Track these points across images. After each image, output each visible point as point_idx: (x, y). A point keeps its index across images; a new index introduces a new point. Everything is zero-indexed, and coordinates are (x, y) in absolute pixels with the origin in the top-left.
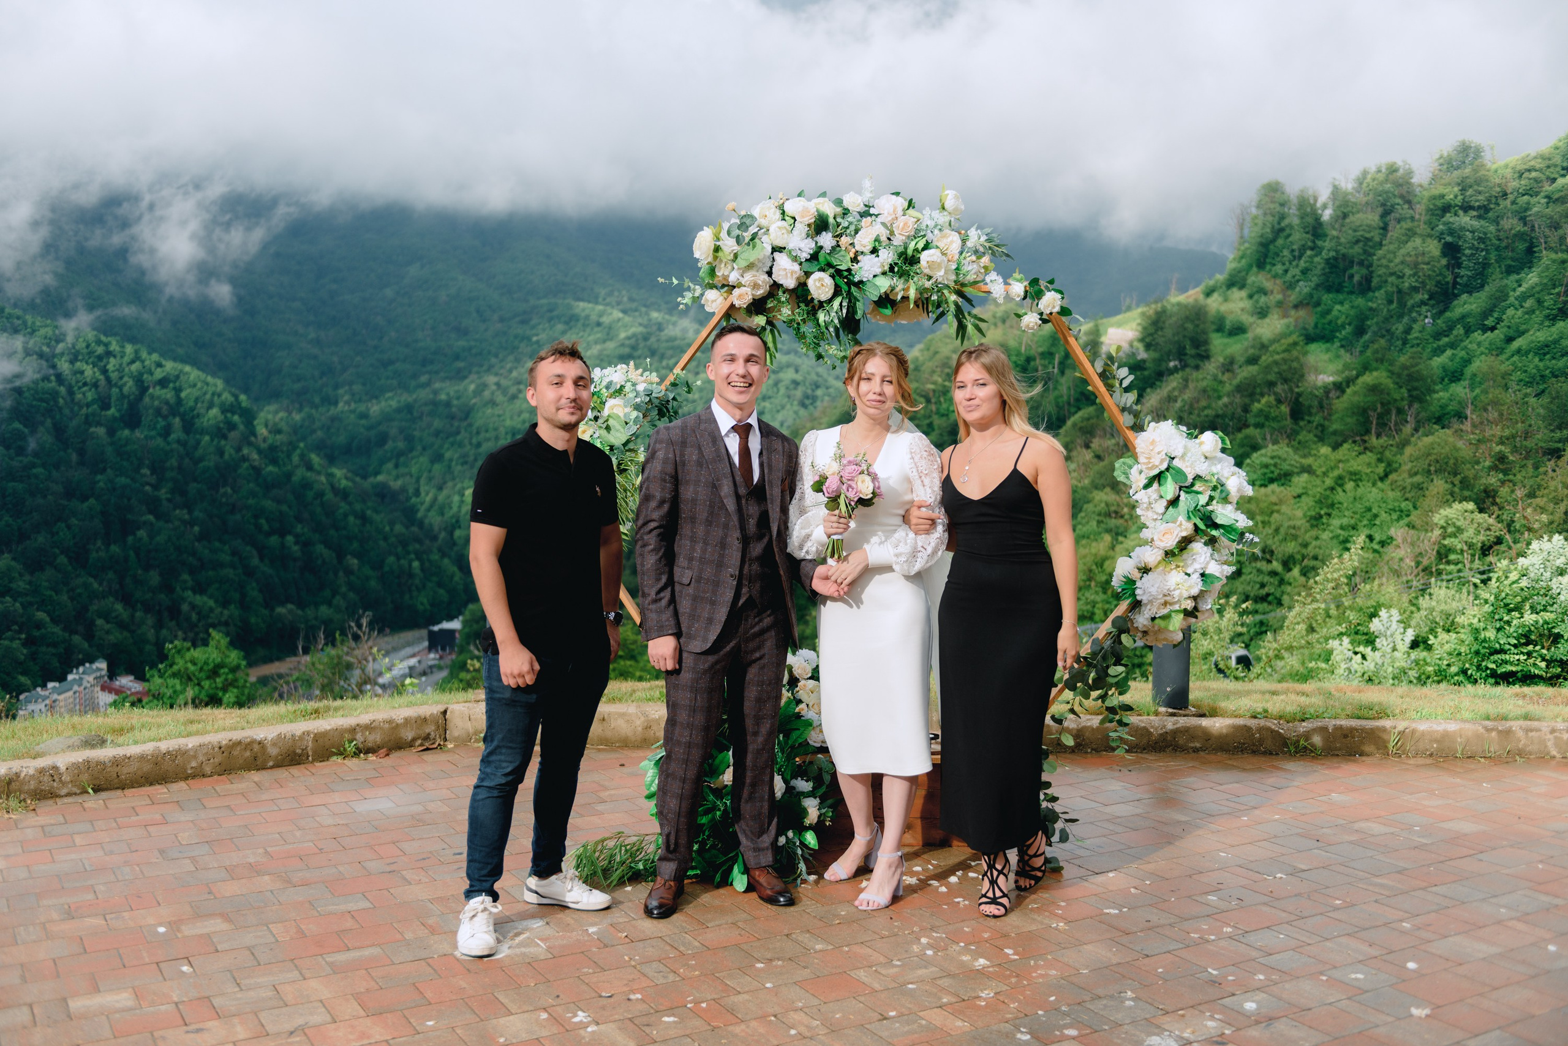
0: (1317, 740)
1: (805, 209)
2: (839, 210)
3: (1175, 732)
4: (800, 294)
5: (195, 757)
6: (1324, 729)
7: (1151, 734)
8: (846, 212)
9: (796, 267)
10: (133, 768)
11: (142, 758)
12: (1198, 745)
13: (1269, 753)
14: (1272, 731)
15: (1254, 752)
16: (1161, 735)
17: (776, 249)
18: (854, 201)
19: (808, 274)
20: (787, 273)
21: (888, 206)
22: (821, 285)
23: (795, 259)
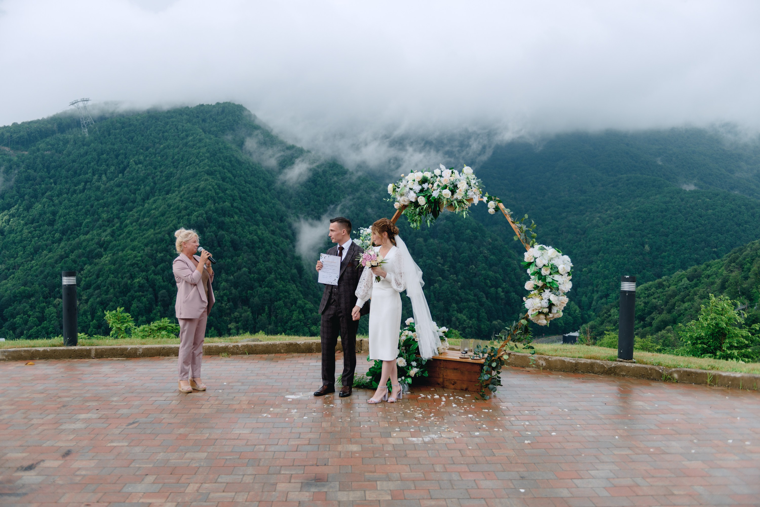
0: (676, 376)
1: (419, 176)
2: (433, 175)
3: (615, 368)
4: (416, 204)
5: (278, 347)
6: (678, 372)
7: (605, 367)
8: (435, 175)
9: (415, 195)
10: (260, 348)
11: (263, 346)
12: (624, 374)
13: (654, 380)
14: (656, 370)
15: (648, 378)
16: (609, 368)
17: (411, 189)
18: (437, 172)
19: (418, 197)
20: (412, 197)
21: (447, 173)
22: (422, 201)
23: (415, 192)
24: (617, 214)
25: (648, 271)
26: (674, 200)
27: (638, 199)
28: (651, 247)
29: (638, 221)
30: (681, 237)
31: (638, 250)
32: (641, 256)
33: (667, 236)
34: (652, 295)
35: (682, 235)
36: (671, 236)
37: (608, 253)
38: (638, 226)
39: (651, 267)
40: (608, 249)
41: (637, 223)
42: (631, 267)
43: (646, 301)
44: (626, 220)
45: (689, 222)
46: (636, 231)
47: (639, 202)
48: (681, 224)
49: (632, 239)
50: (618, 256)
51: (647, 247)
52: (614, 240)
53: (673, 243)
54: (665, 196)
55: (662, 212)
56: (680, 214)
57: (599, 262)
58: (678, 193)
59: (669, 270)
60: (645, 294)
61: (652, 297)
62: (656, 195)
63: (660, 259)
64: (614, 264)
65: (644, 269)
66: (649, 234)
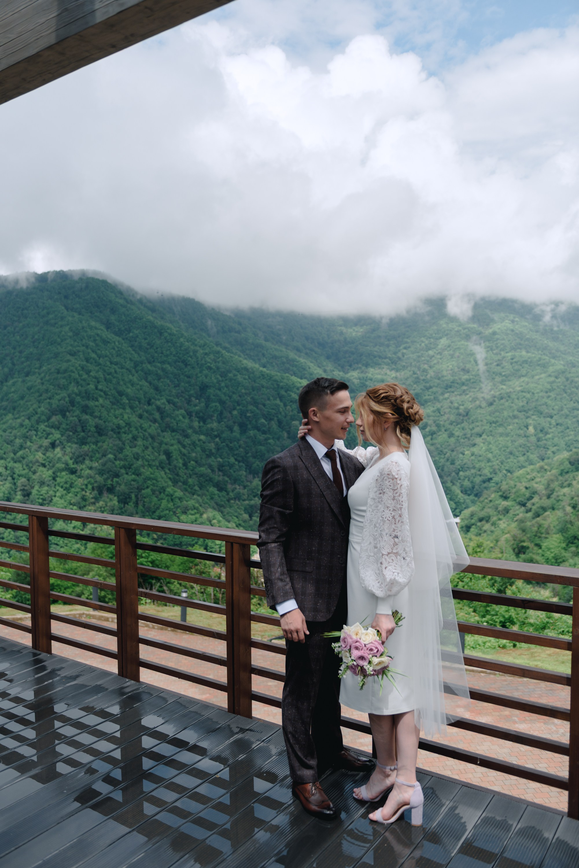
24: (501, 394)
25: (532, 453)
26: (559, 380)
27: (522, 379)
28: (535, 428)
29: (523, 401)
30: (566, 418)
31: (522, 432)
32: (525, 438)
33: (551, 417)
34: (533, 480)
35: (567, 416)
36: (555, 417)
37: (491, 435)
38: (523, 406)
39: (535, 450)
40: (491, 431)
41: (521, 404)
42: (515, 450)
43: (528, 486)
44: (510, 401)
45: (574, 403)
46: (520, 412)
47: (523, 381)
48: (565, 405)
49: (516, 421)
50: (501, 438)
51: (531, 429)
52: (497, 422)
53: (557, 424)
54: (550, 376)
55: (547, 392)
56: (565, 395)
57: (482, 445)
58: (563, 372)
59: (554, 453)
60: (527, 478)
61: (534, 482)
62: (541, 374)
63: (545, 442)
64: (497, 446)
65: (528, 452)
66: (533, 415)
